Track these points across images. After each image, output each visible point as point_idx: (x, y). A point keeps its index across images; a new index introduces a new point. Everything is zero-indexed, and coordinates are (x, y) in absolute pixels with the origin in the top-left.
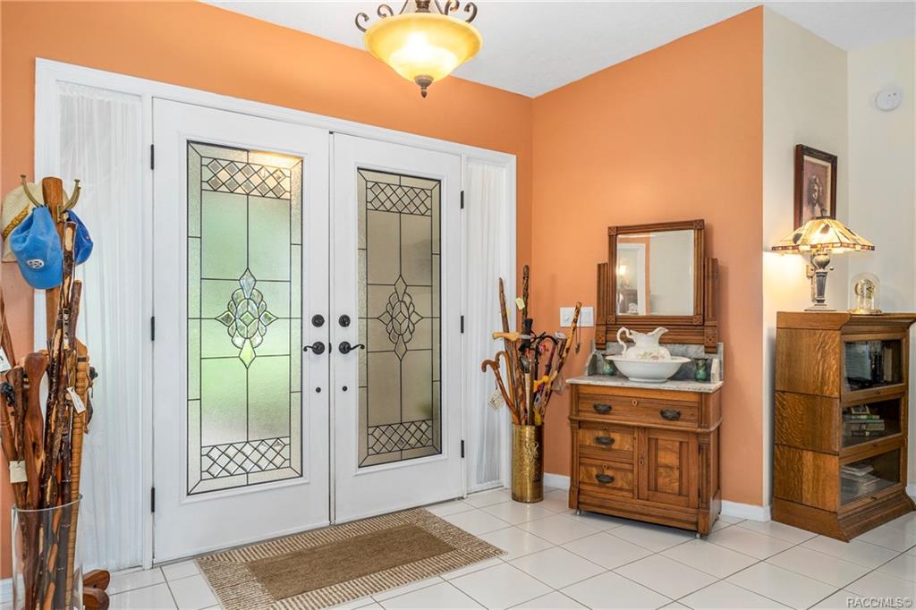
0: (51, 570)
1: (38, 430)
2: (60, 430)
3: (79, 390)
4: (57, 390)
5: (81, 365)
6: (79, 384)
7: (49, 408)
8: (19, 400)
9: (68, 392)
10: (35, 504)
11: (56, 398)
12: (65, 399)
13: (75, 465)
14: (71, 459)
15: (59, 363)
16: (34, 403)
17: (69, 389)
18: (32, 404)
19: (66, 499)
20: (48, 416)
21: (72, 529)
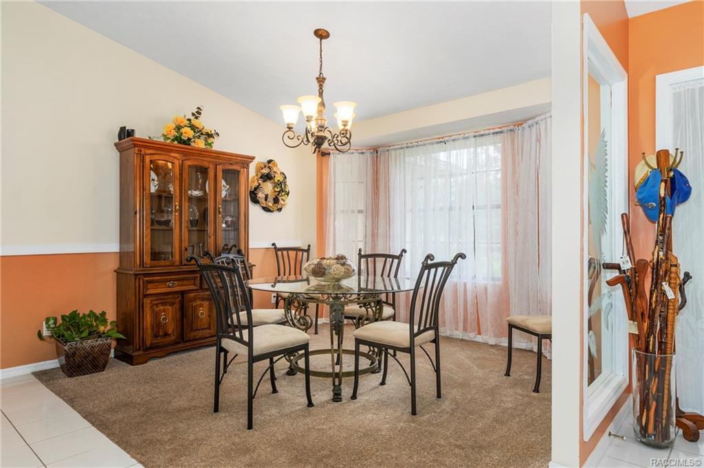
0: (654, 393)
1: (644, 304)
2: (658, 308)
3: (672, 285)
4: (656, 283)
5: (673, 269)
6: (672, 281)
7: (651, 294)
8: (634, 286)
9: (662, 285)
10: (644, 349)
11: (656, 287)
12: (661, 289)
13: (669, 332)
14: (667, 328)
15: (657, 267)
16: (641, 289)
17: (664, 283)
18: (640, 289)
19: (663, 352)
20: (651, 298)
21: (667, 372)
